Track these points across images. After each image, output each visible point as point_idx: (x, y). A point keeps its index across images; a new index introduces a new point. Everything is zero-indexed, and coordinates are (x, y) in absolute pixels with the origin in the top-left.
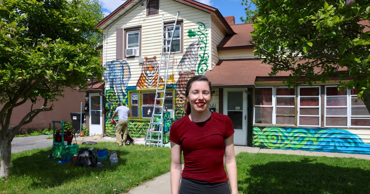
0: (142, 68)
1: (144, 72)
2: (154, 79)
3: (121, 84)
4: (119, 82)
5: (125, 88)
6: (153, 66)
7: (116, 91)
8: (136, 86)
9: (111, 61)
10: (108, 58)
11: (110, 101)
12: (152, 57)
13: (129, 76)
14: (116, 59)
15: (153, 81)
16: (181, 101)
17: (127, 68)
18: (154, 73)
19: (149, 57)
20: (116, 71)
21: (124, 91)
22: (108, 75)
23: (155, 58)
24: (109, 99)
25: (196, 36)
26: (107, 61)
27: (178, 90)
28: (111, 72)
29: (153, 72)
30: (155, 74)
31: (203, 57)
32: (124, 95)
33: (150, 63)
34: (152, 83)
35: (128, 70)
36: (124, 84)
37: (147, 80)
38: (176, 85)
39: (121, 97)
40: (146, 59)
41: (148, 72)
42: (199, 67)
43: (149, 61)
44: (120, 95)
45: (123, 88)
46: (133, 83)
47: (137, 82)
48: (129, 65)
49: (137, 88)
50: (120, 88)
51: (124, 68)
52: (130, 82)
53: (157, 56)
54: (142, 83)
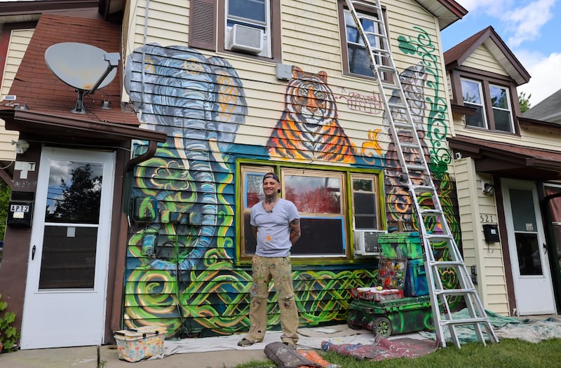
0: (286, 95)
1: (290, 108)
2: (323, 135)
3: (207, 131)
4: (201, 125)
5: (225, 148)
6: (319, 96)
7: (182, 154)
8: (267, 148)
9: (165, 44)
10: (151, 32)
11: (154, 189)
12: (316, 71)
13: (239, 110)
14: (186, 45)
15: (323, 140)
16: (400, 205)
17: (231, 82)
18: (323, 118)
19: (305, 69)
20: (185, 84)
21: (218, 157)
22: (148, 90)
23: (323, 76)
24: (146, 179)
25: (416, 55)
26: (149, 41)
27: (390, 174)
28: (165, 81)
29: (319, 113)
30: (326, 121)
31: (436, 104)
32: (218, 173)
33: (310, 86)
34: (318, 145)
35: (234, 91)
36: (218, 132)
37: (303, 133)
38: (385, 160)
39: (206, 177)
40: (298, 71)
41: (304, 110)
42: (430, 125)
43: (305, 81)
44: (200, 171)
45: (214, 147)
46: (253, 133)
47: (268, 133)
48: (241, 74)
49: (270, 154)
50: (203, 146)
51: (221, 80)
52: (242, 129)
53: (329, 73)
54: (288, 140)
